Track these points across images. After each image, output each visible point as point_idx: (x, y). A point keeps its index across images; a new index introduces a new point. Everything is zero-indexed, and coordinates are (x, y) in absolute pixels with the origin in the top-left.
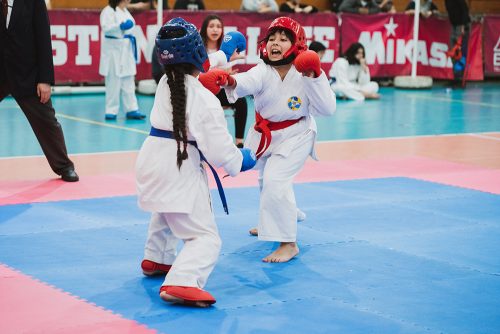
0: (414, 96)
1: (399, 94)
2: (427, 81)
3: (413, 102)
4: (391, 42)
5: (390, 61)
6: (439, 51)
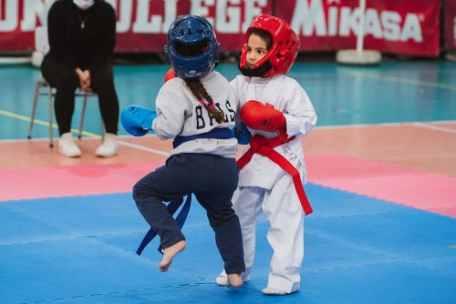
0: (359, 74)
1: (342, 71)
2: (374, 56)
3: (358, 81)
4: (333, 11)
5: (332, 32)
6: (390, 21)
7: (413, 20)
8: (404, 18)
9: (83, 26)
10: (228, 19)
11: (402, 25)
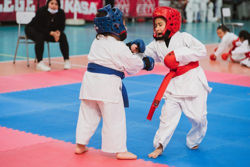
2: (82, 22)
6: (84, 6)
7: (94, 5)
8: (89, 4)
9: (52, 20)
10: (19, 6)
11: (89, 7)
